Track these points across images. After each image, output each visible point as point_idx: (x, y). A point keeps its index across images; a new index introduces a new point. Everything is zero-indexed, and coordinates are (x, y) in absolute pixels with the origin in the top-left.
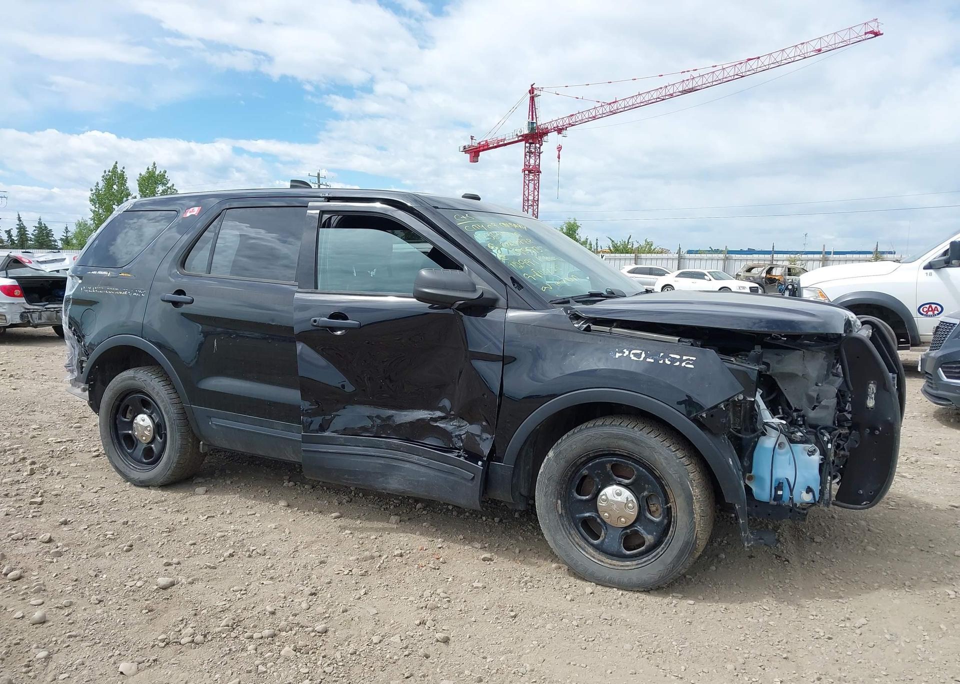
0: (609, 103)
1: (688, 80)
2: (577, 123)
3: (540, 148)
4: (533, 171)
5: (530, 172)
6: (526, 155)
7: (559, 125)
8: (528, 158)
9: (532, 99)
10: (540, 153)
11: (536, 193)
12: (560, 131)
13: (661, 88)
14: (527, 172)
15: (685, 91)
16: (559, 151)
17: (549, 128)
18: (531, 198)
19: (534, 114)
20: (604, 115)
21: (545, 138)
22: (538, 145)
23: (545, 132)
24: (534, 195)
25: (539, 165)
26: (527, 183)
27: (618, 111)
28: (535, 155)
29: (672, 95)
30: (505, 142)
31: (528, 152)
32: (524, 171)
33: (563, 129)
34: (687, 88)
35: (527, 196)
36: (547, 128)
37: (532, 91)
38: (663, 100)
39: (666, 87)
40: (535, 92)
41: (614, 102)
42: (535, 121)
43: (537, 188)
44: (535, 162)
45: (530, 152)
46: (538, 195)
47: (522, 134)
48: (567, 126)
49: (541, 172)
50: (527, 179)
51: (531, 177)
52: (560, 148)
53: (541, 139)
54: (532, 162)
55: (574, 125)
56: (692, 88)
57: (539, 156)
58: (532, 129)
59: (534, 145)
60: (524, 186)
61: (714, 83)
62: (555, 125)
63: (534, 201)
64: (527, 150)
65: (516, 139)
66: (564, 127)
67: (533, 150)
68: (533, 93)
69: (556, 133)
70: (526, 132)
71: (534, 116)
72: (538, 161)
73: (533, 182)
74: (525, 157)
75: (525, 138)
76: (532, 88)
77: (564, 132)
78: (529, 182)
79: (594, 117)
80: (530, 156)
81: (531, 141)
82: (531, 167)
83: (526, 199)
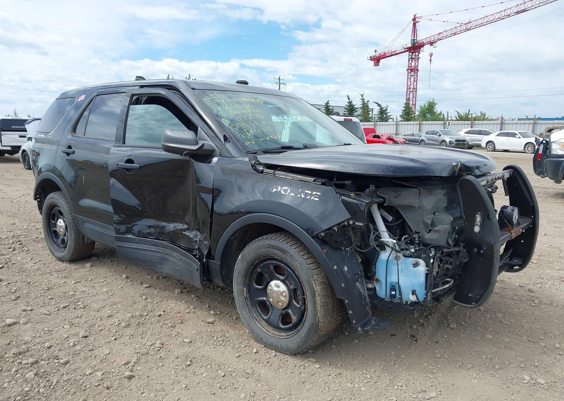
0: (465, 23)
1: (521, 4)
2: (443, 38)
3: (418, 55)
4: (413, 70)
5: (411, 70)
6: (409, 60)
7: (431, 40)
8: (410, 62)
9: (414, 24)
10: (418, 59)
11: (415, 83)
12: (431, 44)
13: (502, 11)
14: (410, 71)
15: (518, 12)
16: (431, 57)
17: (425, 42)
18: (412, 87)
19: (415, 34)
20: (461, 32)
21: (422, 49)
22: (417, 54)
23: (422, 45)
24: (414, 85)
25: (418, 66)
26: (410, 77)
27: (472, 28)
28: (415, 60)
29: (509, 15)
30: (396, 53)
31: (410, 58)
32: (408, 70)
33: (434, 42)
34: (520, 10)
35: (409, 85)
36: (423, 42)
37: (414, 19)
38: (503, 19)
39: (505, 10)
40: (417, 20)
41: (469, 23)
42: (415, 38)
43: (416, 81)
44: (415, 64)
45: (412, 58)
46: (417, 85)
47: (407, 47)
48: (437, 40)
49: (418, 70)
50: (410, 75)
51: (412, 74)
52: (431, 55)
53: (419, 50)
54: (413, 64)
55: (441, 39)
56: (524, 10)
57: (418, 60)
58: (414, 44)
59: (414, 54)
60: (408, 79)
61: (540, 5)
62: (429, 40)
63: (414, 88)
64: (410, 57)
65: (404, 50)
66: (435, 41)
67: (414, 57)
68: (415, 20)
69: (429, 45)
70: (410, 45)
71: (415, 35)
72: (417, 64)
73: (413, 77)
74: (409, 61)
75: (409, 50)
76: (415, 17)
77: (434, 44)
78: (411, 77)
79: (455, 33)
80: (412, 61)
81: (413, 51)
82: (412, 67)
83: (409, 87)
